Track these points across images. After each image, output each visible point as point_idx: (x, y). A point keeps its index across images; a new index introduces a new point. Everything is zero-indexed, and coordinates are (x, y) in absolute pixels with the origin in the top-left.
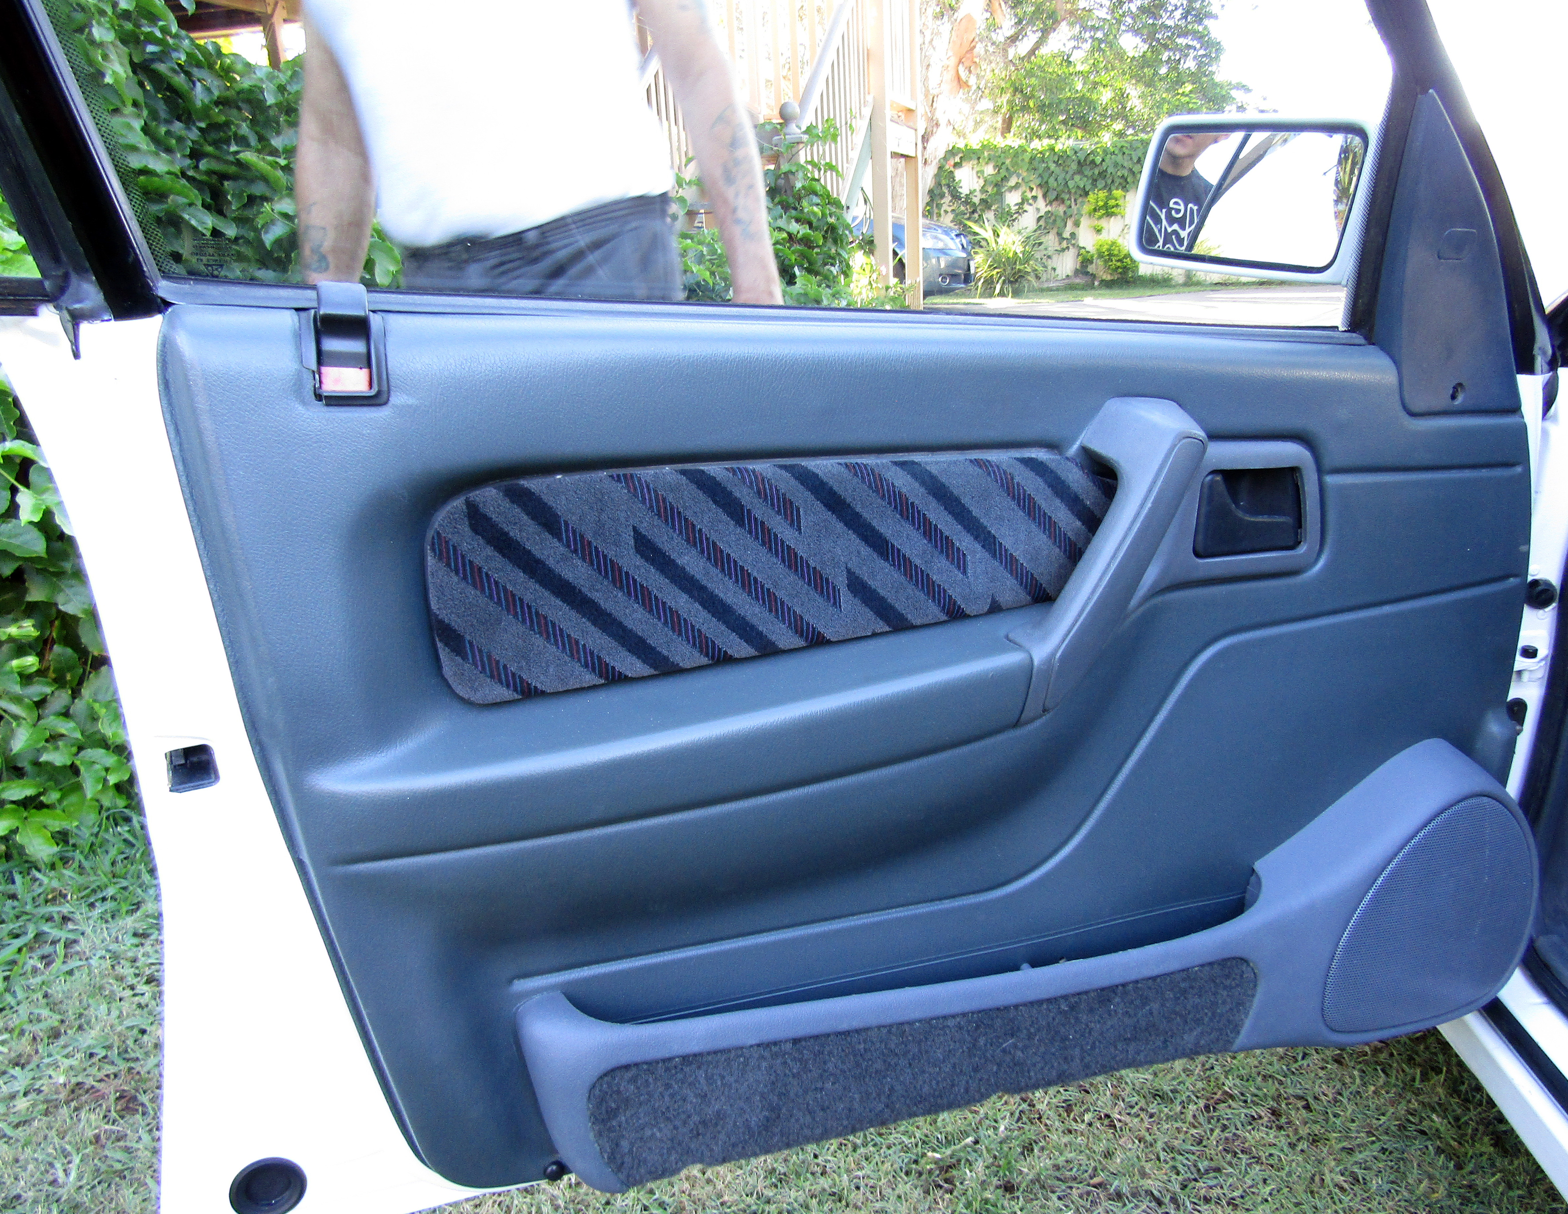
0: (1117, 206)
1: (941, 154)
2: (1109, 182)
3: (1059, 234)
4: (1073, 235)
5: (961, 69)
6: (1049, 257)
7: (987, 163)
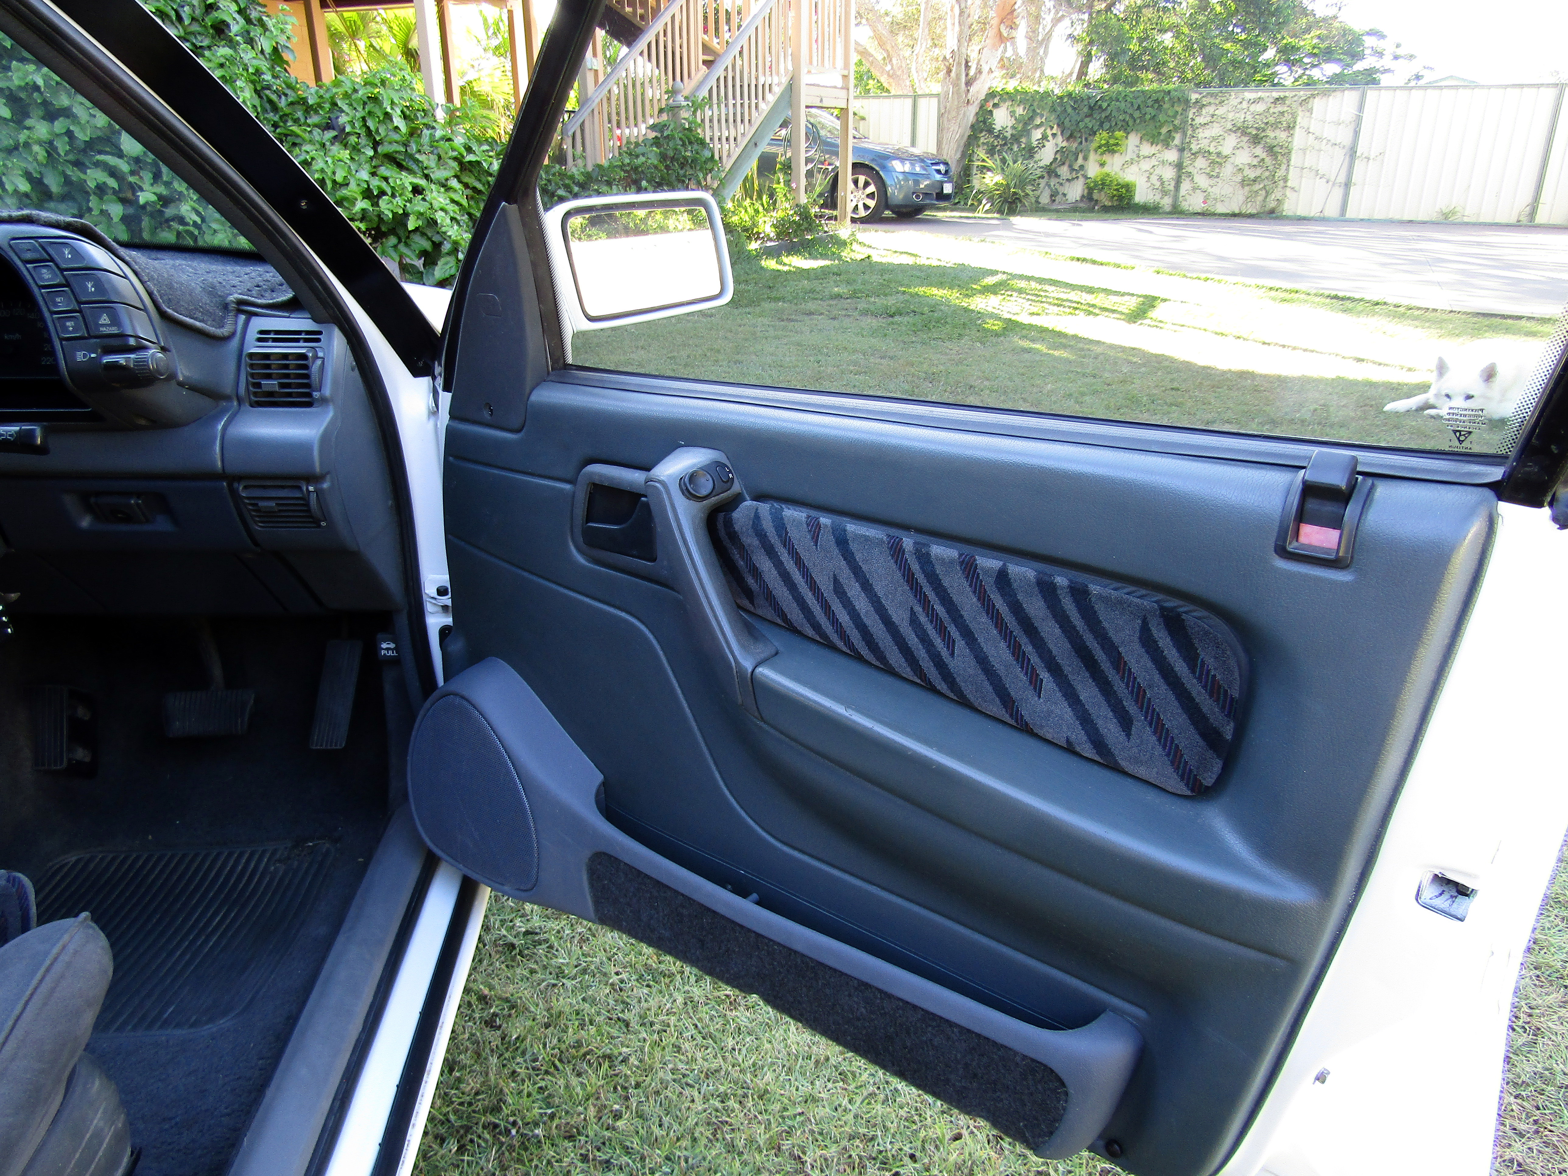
0: (1117, 145)
1: (982, 96)
2: (1113, 124)
3: (1070, 166)
4: (1082, 167)
5: (1003, 28)
6: (1061, 184)
7: (1019, 105)
